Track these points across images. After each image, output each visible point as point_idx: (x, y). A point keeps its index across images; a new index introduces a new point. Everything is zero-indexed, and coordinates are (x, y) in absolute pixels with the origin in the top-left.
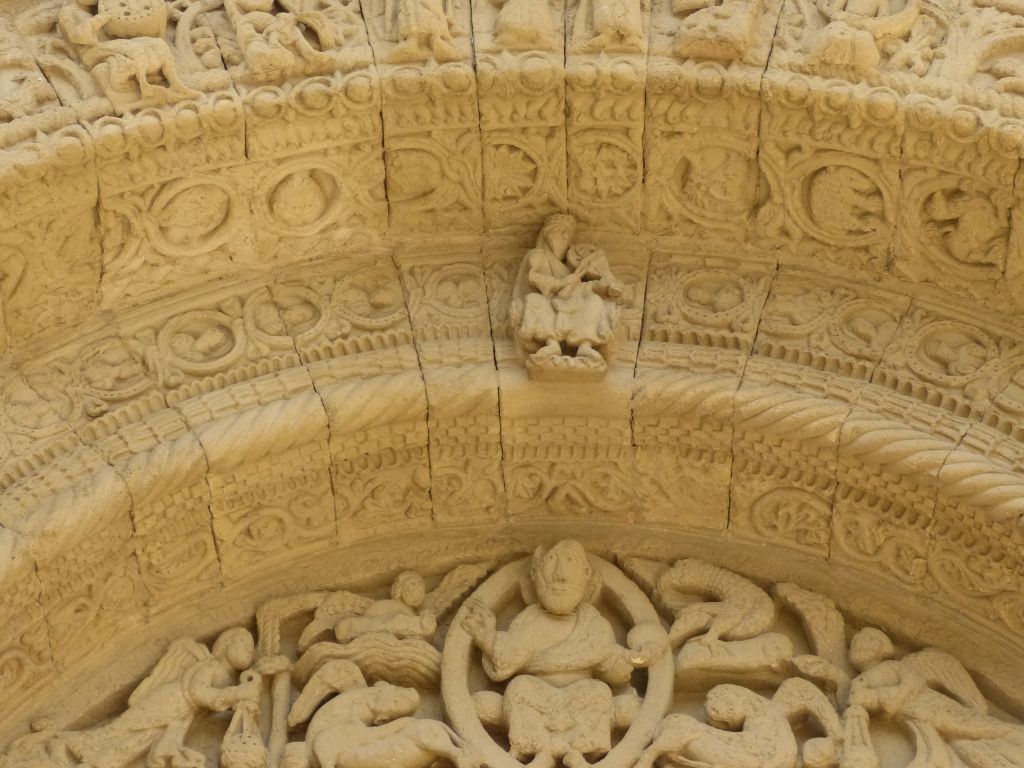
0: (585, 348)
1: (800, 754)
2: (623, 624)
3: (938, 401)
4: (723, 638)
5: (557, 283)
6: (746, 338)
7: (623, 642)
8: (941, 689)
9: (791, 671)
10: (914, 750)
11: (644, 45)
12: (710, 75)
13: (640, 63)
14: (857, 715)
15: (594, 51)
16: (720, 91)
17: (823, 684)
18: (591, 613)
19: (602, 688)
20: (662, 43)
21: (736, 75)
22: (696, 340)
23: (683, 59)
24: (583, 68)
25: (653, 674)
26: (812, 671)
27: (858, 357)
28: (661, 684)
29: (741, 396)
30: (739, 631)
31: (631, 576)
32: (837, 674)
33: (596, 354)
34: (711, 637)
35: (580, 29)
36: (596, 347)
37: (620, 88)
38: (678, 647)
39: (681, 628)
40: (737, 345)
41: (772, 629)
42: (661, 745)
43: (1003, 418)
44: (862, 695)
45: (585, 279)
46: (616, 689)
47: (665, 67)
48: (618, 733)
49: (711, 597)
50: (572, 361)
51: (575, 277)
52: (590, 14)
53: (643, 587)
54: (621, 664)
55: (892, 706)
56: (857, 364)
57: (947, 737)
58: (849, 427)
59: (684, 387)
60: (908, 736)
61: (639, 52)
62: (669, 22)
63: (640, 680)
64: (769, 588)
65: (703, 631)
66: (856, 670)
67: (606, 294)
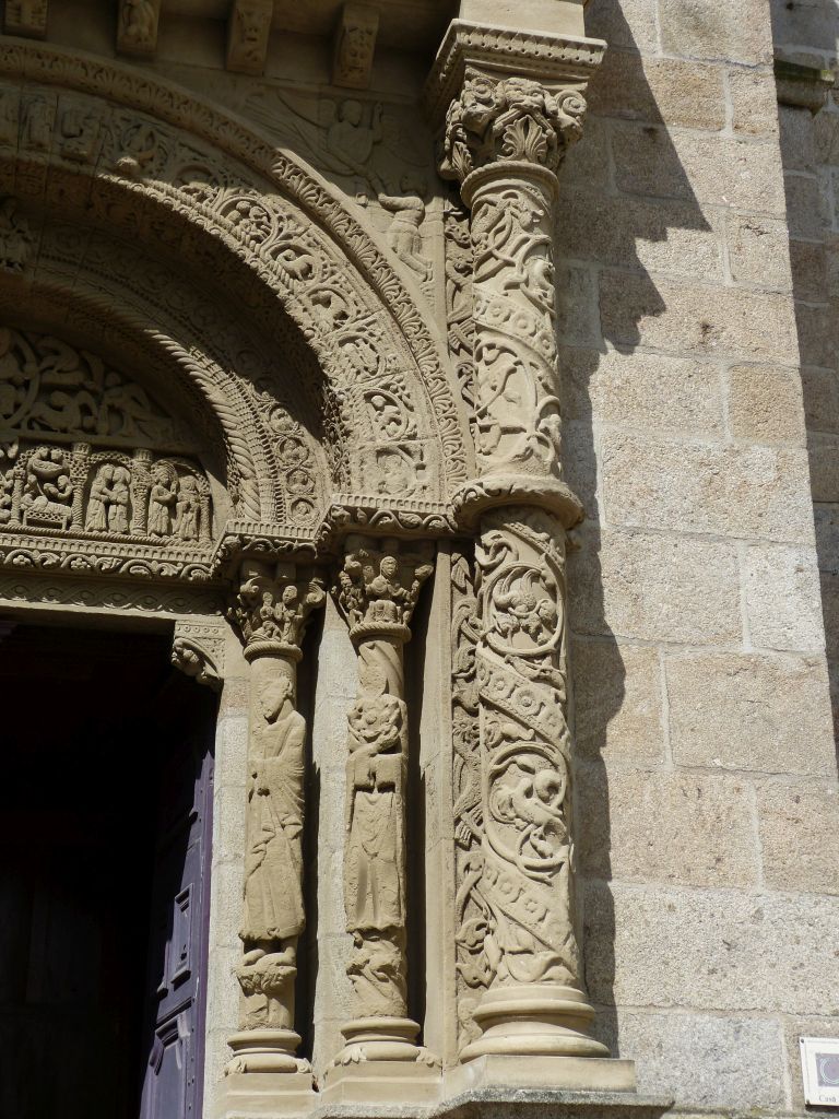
0: (17, 265)
1: (82, 423)
2: (22, 361)
3: (147, 299)
4: (59, 371)
5: (7, 233)
6: (79, 262)
7: (21, 369)
8: (134, 399)
9: (82, 387)
10: (122, 424)
11: (49, 149)
12: (74, 167)
13: (47, 157)
14: (104, 407)
15: (29, 149)
16: (78, 174)
17: (93, 393)
18: (10, 356)
19: (13, 388)
20: (57, 149)
21: (84, 169)
22: (59, 260)
23: (64, 158)
24: (25, 156)
25: (32, 383)
26: (91, 388)
27: (121, 276)
28: (34, 387)
29: (74, 290)
30: (65, 369)
31: (26, 339)
32: (99, 389)
33: (20, 269)
34: (54, 371)
35: (25, 139)
36: (20, 265)
37: (38, 166)
38: (42, 372)
39: (44, 365)
40: (75, 264)
41: (77, 369)
42: (32, 414)
43: (170, 310)
44: (107, 401)
45: (19, 231)
46: (17, 388)
47: (57, 161)
48: (17, 406)
49: (56, 353)
50: (11, 270)
51: (14, 231)
52: (30, 131)
53: (30, 344)
54: (20, 377)
55: (117, 406)
56: (120, 279)
57: (135, 419)
58: (113, 308)
59: (53, 282)
60: (122, 418)
61: (47, 152)
62: (60, 139)
63: (27, 385)
64: (78, 350)
65: (51, 368)
66: (106, 389)
67: (26, 240)
